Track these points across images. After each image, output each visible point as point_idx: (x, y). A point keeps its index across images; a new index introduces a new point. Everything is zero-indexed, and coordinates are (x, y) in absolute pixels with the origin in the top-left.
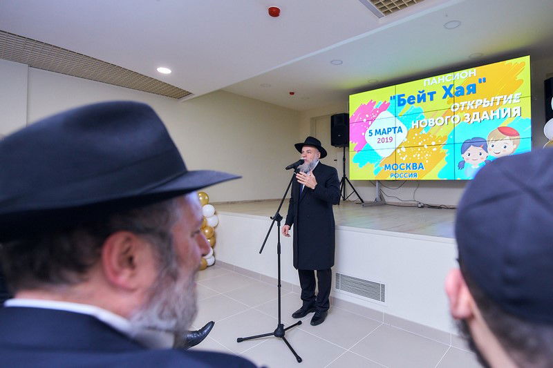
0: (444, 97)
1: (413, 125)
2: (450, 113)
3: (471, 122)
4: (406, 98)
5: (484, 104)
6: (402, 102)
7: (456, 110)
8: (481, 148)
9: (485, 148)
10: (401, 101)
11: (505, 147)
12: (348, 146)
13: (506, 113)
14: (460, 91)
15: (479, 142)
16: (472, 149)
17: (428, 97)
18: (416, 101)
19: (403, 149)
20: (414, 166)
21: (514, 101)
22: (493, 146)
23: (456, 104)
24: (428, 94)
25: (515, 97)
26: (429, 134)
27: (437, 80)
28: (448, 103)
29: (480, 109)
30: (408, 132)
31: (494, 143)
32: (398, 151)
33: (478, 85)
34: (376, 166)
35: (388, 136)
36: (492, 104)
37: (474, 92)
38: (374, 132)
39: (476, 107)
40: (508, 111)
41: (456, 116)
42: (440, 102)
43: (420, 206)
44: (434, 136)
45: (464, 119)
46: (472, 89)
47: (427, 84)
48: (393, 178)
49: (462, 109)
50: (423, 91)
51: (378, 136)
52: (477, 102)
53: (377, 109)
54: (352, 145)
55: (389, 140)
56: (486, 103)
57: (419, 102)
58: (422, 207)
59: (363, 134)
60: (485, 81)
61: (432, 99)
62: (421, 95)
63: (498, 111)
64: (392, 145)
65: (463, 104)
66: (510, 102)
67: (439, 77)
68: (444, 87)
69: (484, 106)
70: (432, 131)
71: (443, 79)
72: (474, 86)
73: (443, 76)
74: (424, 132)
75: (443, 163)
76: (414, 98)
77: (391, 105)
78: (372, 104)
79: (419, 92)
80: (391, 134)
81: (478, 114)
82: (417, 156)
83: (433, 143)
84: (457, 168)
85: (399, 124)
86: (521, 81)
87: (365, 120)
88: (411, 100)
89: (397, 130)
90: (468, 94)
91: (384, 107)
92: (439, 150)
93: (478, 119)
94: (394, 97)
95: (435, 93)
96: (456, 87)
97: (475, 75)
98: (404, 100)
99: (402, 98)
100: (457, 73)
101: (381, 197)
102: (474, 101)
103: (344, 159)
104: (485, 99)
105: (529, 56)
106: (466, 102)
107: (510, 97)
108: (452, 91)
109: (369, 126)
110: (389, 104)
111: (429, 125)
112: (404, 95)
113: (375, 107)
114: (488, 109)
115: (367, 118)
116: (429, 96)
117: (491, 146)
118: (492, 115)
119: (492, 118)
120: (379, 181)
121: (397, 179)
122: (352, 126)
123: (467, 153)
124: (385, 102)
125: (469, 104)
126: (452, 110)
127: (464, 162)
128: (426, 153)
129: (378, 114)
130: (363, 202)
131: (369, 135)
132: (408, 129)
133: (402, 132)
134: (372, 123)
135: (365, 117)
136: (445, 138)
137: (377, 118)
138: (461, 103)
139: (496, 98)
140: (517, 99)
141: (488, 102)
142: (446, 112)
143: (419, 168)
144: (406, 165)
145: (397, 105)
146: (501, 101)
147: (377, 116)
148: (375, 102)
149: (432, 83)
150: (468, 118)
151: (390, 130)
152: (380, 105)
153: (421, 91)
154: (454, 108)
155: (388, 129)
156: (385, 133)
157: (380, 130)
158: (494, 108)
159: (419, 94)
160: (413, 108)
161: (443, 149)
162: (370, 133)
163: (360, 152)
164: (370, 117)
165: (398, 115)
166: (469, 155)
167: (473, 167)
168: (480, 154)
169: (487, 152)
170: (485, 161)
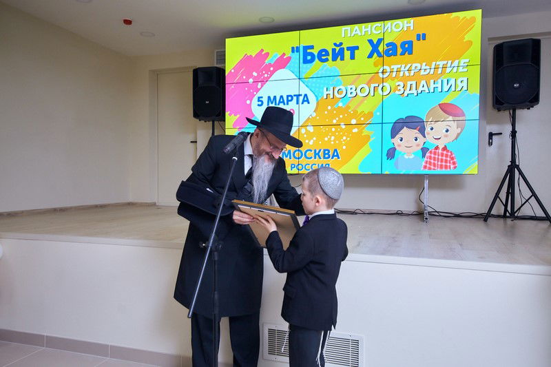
0: (370, 56)
1: (325, 93)
2: (376, 80)
3: (406, 94)
4: (315, 52)
5: (422, 71)
6: (309, 58)
7: (386, 75)
8: (416, 131)
9: (422, 131)
10: (308, 56)
11: (447, 131)
12: (223, 119)
13: (449, 85)
14: (392, 50)
15: (414, 123)
16: (405, 132)
17: (347, 54)
18: (330, 58)
19: (311, 129)
20: (326, 152)
21: (461, 69)
22: (432, 129)
23: (385, 67)
24: (348, 49)
25: (462, 64)
26: (349, 108)
27: (361, 31)
28: (375, 65)
29: (417, 77)
30: (318, 104)
31: (434, 125)
32: (303, 131)
33: (416, 43)
36: (432, 72)
37: (411, 53)
38: (265, 100)
39: (412, 73)
40: (452, 82)
41: (385, 84)
42: (363, 63)
44: (355, 111)
45: (396, 89)
46: (408, 48)
47: (345, 33)
48: (295, 171)
49: (394, 74)
50: (341, 44)
52: (413, 68)
53: (270, 65)
54: (230, 118)
56: (425, 70)
57: (334, 59)
59: (248, 102)
60: (424, 39)
61: (352, 57)
62: (338, 49)
63: (440, 81)
65: (395, 67)
66: (455, 69)
67: (363, 25)
68: (370, 41)
69: (422, 72)
70: (353, 105)
71: (369, 29)
72: (410, 43)
73: (369, 25)
74: (340, 104)
75: (365, 151)
76: (327, 54)
77: (292, 60)
78: (262, 55)
79: (335, 44)
80: (293, 104)
81: (414, 83)
82: (329, 139)
83: (354, 122)
84: (385, 157)
85: (304, 90)
86: (470, 43)
87: (251, 81)
88: (322, 55)
89: (301, 98)
90: (402, 54)
91: (282, 62)
92: (360, 132)
93: (414, 91)
94: (298, 49)
95: (357, 48)
96: (386, 41)
97: (412, 28)
98: (312, 54)
99: (309, 51)
100: (388, 23)
102: (409, 65)
104: (424, 64)
105: (481, 10)
106: (399, 66)
107: (456, 63)
108: (381, 49)
109: (258, 90)
110: (289, 58)
111: (349, 95)
112: (312, 47)
113: (267, 62)
114: (427, 78)
115: (254, 78)
116: (349, 52)
117: (429, 129)
118: (432, 86)
119: (432, 90)
121: (300, 172)
122: (229, 89)
123: (398, 136)
124: (284, 54)
125: (403, 69)
126: (381, 75)
127: (395, 149)
128: (344, 135)
129: (273, 73)
131: (258, 105)
132: (317, 99)
133: (309, 103)
134: (262, 86)
135: (252, 76)
136: (371, 114)
137: (270, 79)
138: (392, 67)
139: (438, 63)
140: (463, 67)
141: (428, 67)
142: (372, 78)
143: (333, 156)
144: (313, 151)
145: (301, 61)
146: (444, 67)
147: (271, 76)
148: (267, 54)
149: (354, 33)
150: (401, 88)
151: (290, 98)
152: (275, 59)
153: (338, 43)
154: (383, 72)
155: (288, 96)
156: (283, 102)
157: (275, 97)
158: (435, 77)
159: (334, 47)
160: (325, 68)
161: (366, 131)
162: (259, 101)
163: (243, 130)
164: (259, 76)
165: (303, 76)
166: (401, 140)
167: (406, 157)
168: (416, 140)
169: (425, 137)
170: (422, 149)
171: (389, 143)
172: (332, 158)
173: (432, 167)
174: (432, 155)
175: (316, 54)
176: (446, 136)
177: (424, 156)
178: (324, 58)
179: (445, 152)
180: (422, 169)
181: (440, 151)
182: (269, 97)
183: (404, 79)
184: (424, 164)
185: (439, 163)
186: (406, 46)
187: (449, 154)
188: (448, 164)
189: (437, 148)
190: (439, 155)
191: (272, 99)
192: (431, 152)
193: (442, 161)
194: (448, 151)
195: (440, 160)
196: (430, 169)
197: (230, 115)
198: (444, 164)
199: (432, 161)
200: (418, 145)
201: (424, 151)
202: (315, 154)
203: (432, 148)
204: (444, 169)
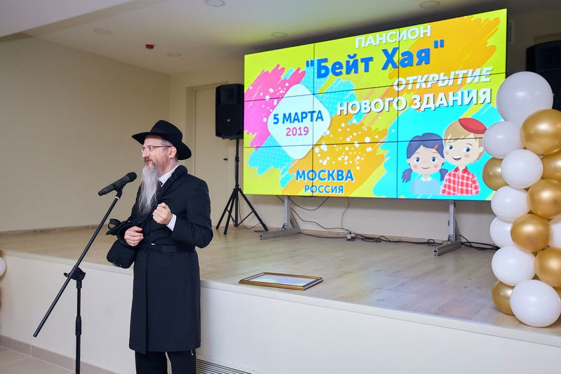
0: (385, 68)
1: (339, 109)
2: (391, 93)
3: (422, 109)
4: (329, 65)
5: (440, 82)
6: (323, 72)
7: (402, 88)
8: (434, 150)
9: (440, 150)
10: (322, 70)
11: (468, 150)
12: (243, 138)
13: (470, 98)
14: (407, 59)
15: (431, 141)
16: (422, 152)
17: (361, 66)
18: (344, 71)
19: (324, 148)
20: (340, 173)
21: (483, 79)
22: (451, 148)
23: (400, 79)
24: (362, 60)
25: (484, 73)
26: (362, 124)
27: (375, 39)
28: (391, 77)
29: (435, 89)
30: (331, 121)
31: (453, 143)
32: (317, 150)
33: (433, 52)
34: (283, 174)
35: (302, 125)
36: (451, 83)
37: (427, 63)
38: (281, 117)
39: (429, 85)
40: (473, 94)
41: (400, 98)
42: (378, 75)
43: (349, 237)
44: (369, 129)
45: (412, 103)
46: (424, 56)
47: (360, 45)
48: (309, 193)
49: (410, 87)
50: (355, 55)
51: (287, 124)
52: (430, 79)
53: (285, 81)
54: (248, 137)
55: (303, 132)
56: (444, 81)
58: (353, 239)
59: (265, 120)
60: (442, 46)
61: (367, 70)
62: (351, 61)
63: (460, 93)
64: (308, 140)
65: (411, 79)
66: (477, 78)
67: (378, 34)
68: (385, 51)
69: (440, 84)
70: (367, 122)
71: (384, 38)
72: (427, 51)
73: (384, 33)
74: (354, 121)
75: (380, 172)
76: (341, 67)
77: (307, 75)
78: (278, 71)
79: (349, 56)
80: (307, 122)
81: (431, 96)
82: (343, 159)
83: (368, 140)
84: (400, 180)
85: (318, 106)
86: (493, 48)
87: (267, 97)
88: (336, 69)
89: (315, 115)
90: (419, 64)
91: (297, 77)
92: (374, 151)
93: (431, 105)
94: (312, 62)
95: (371, 59)
96: (402, 51)
97: (429, 35)
98: (326, 68)
99: (323, 64)
100: (404, 30)
101: (292, 221)
102: (426, 76)
103: (237, 159)
104: (442, 74)
105: (505, 10)
106: (415, 78)
107: (477, 72)
108: (396, 59)
109: (274, 107)
110: (304, 73)
111: (363, 111)
112: (326, 60)
113: (283, 77)
114: (446, 90)
115: (271, 94)
116: (363, 63)
117: (448, 148)
118: (451, 99)
119: (451, 104)
120: (289, 197)
121: (314, 194)
122: (248, 106)
123: (414, 156)
124: (299, 69)
125: (419, 80)
126: (396, 88)
127: (411, 170)
128: (357, 155)
129: (288, 88)
130: (266, 229)
131: (275, 123)
132: (331, 116)
133: (322, 120)
134: (278, 103)
135: (268, 93)
136: (385, 132)
137: (286, 95)
138: (408, 78)
139: (457, 72)
140: (487, 76)
141: (446, 78)
142: (387, 91)
143: (347, 177)
144: (327, 172)
145: (316, 75)
146: (465, 77)
147: (287, 91)
148: (283, 69)
149: (368, 43)
150: (417, 101)
151: (304, 115)
152: (291, 74)
153: (352, 55)
154: (398, 85)
155: (302, 113)
156: (298, 120)
157: (290, 114)
158: (454, 88)
159: (348, 59)
160: (339, 82)
161: (381, 150)
162: (275, 118)
163: (260, 149)
164: (275, 93)
165: (317, 91)
166: (418, 161)
167: (423, 179)
168: (434, 160)
169: (443, 157)
170: (441, 171)
171: (405, 163)
172: (346, 180)
173: (452, 192)
174: (452, 178)
175: (330, 67)
176: (467, 156)
177: (442, 179)
178: (337, 71)
179: (466, 175)
180: (441, 193)
181: (460, 173)
182: (284, 115)
183: (421, 92)
184: (442, 188)
185: (460, 187)
186: (423, 55)
187: (471, 176)
188: (470, 189)
189: (457, 169)
190: (459, 178)
191: (287, 116)
192: (450, 175)
193: (462, 185)
194: (469, 174)
195: (460, 184)
196: (449, 193)
197: (248, 133)
198: (465, 188)
199: (452, 185)
200: (436, 166)
201: (443, 172)
202: (329, 175)
203: (451, 170)
204: (464, 195)
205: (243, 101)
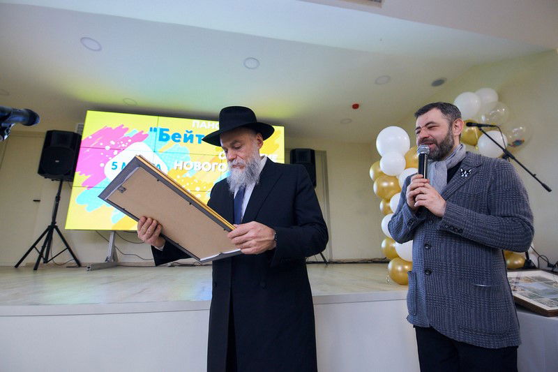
1: (176, 165)
2: (217, 160)
4: (170, 134)
6: (164, 137)
18: (182, 139)
24: (196, 136)
25: (273, 157)
26: (194, 178)
27: (207, 125)
34: (115, 211)
38: (119, 165)
41: (223, 164)
47: (195, 126)
50: (191, 132)
53: (128, 138)
54: (79, 178)
57: (186, 141)
59: (102, 165)
61: (199, 142)
62: (188, 134)
67: (209, 122)
73: (213, 122)
74: (188, 175)
76: (180, 136)
77: (149, 137)
78: (121, 130)
79: (187, 131)
83: (198, 189)
85: (157, 161)
87: (108, 148)
88: (176, 137)
91: (140, 137)
92: (203, 197)
94: (155, 130)
98: (167, 135)
99: (165, 132)
103: (58, 198)
105: (284, 127)
109: (113, 156)
110: (147, 135)
111: (195, 169)
112: (167, 130)
113: (126, 135)
115: (112, 146)
116: (197, 138)
120: (115, 232)
122: (84, 154)
124: (142, 132)
126: (220, 157)
129: (130, 144)
130: (79, 264)
131: (112, 168)
132: (168, 169)
134: (118, 153)
135: (109, 144)
137: (127, 148)
142: (214, 158)
145: (158, 138)
147: (128, 146)
148: (127, 129)
149: (202, 126)
152: (134, 134)
153: (189, 131)
159: (186, 133)
160: (177, 147)
162: (113, 165)
163: (92, 189)
164: (116, 145)
165: (158, 150)
178: (176, 139)
197: (81, 174)
205: (79, 147)
